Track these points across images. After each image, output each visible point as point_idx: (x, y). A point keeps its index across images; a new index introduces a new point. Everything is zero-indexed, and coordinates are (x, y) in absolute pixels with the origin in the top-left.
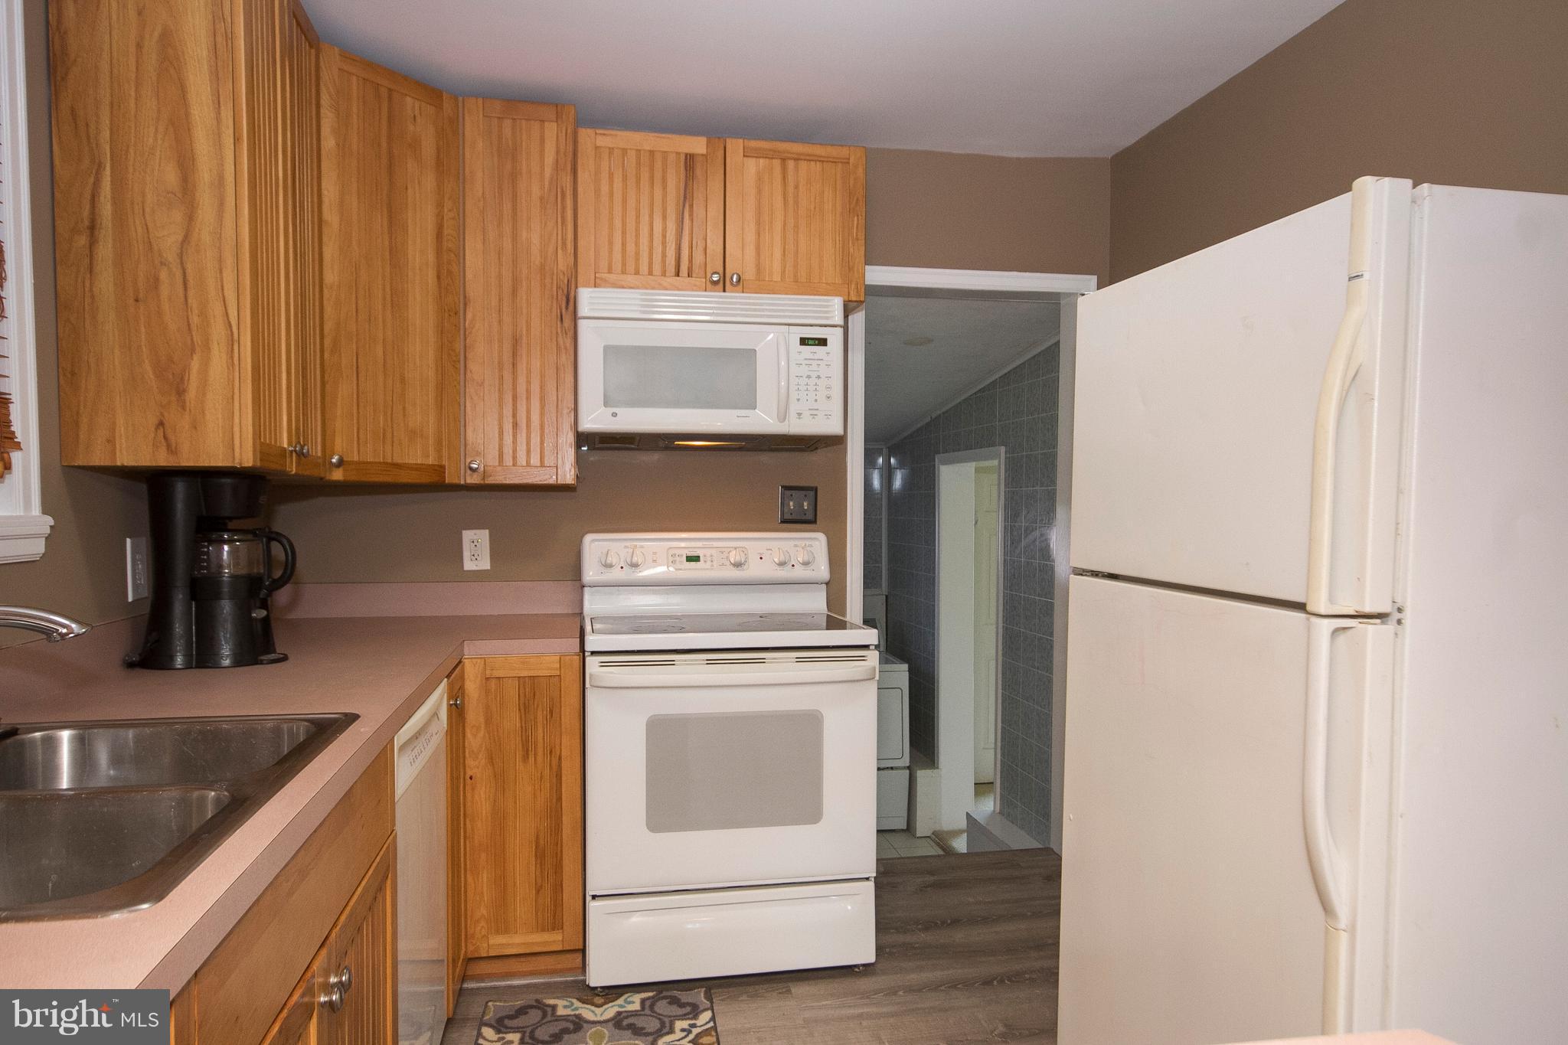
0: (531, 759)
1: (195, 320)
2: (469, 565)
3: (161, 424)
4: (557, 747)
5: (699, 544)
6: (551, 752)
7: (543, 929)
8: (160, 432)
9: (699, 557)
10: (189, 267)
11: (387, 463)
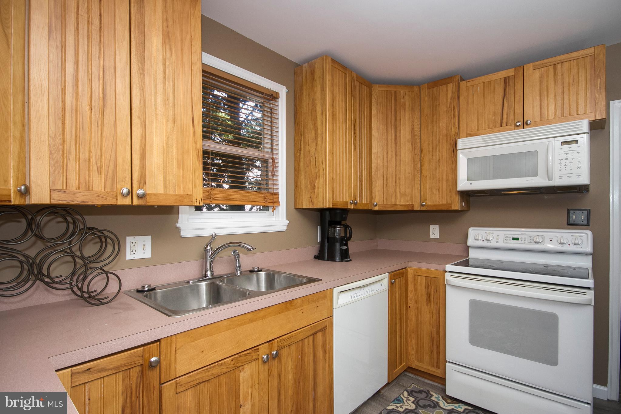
0: (429, 305)
1: (317, 170)
2: (432, 236)
3: (311, 197)
4: (438, 303)
5: (520, 233)
6: (436, 304)
7: (433, 366)
8: (311, 199)
9: (519, 238)
10: (316, 156)
11: (393, 204)
